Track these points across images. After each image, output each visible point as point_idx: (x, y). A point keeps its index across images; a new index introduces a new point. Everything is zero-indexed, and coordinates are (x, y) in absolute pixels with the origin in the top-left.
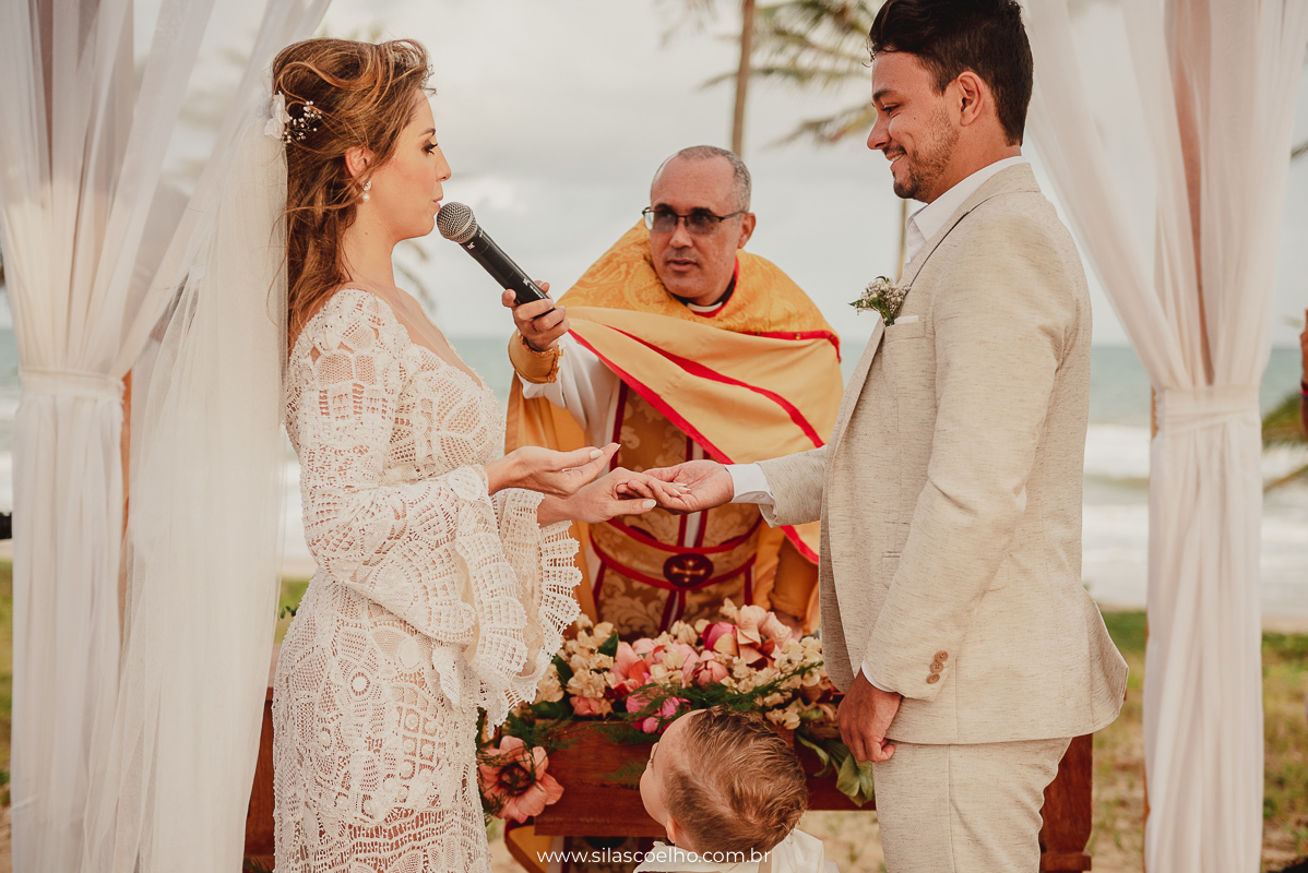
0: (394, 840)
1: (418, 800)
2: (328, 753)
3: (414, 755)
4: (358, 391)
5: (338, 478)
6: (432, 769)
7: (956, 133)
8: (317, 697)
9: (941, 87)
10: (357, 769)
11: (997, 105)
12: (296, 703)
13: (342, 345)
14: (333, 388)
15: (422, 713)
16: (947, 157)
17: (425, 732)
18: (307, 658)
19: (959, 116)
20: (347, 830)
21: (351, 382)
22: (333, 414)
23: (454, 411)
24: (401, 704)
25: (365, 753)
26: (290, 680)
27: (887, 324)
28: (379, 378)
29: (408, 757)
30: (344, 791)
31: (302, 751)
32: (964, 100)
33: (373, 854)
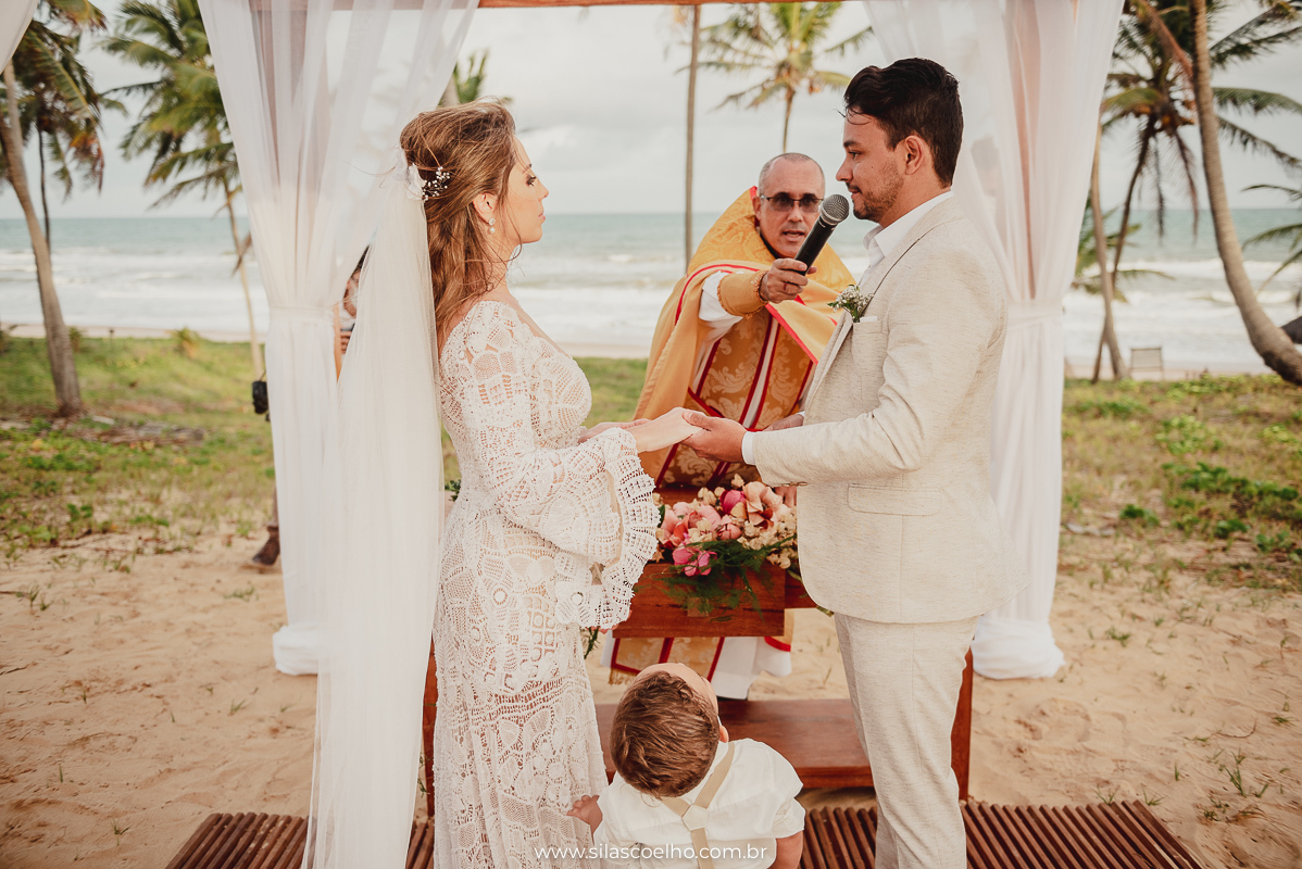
0: (529, 702)
1: (545, 675)
2: (478, 644)
3: (540, 643)
4: (506, 379)
5: (508, 449)
6: (553, 651)
7: (902, 179)
8: (467, 604)
9: (892, 144)
10: (501, 656)
11: (934, 160)
12: (451, 606)
13: (488, 347)
14: (489, 382)
15: (544, 613)
16: (895, 197)
17: (547, 627)
18: (458, 575)
19: (904, 167)
20: (494, 698)
21: (500, 375)
22: (492, 402)
23: (567, 389)
24: (530, 609)
25: (506, 645)
26: (445, 587)
27: (855, 321)
28: (518, 367)
29: (537, 646)
30: (491, 671)
31: (458, 639)
32: (909, 155)
33: (514, 714)
